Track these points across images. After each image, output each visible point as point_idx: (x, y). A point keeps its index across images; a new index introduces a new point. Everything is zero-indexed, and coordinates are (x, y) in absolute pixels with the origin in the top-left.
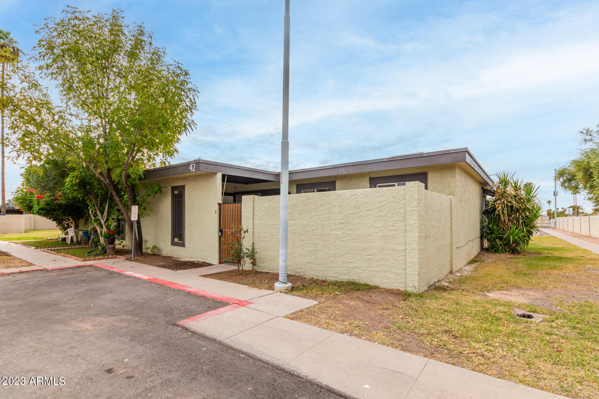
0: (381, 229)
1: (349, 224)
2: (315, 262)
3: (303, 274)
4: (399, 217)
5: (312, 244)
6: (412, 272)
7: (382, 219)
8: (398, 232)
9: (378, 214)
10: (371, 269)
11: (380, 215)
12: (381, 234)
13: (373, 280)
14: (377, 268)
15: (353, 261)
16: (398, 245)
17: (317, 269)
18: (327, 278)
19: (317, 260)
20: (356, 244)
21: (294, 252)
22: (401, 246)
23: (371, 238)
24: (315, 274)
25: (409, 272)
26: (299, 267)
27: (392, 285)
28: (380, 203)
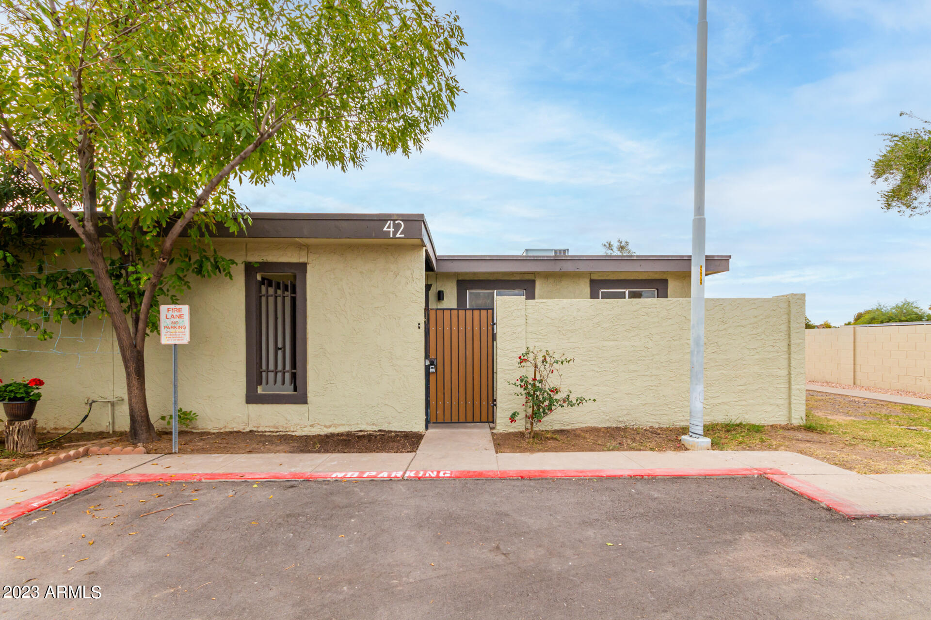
0: (758, 351)
1: (712, 345)
2: (654, 403)
3: (632, 424)
4: (780, 334)
5: (651, 376)
6: (798, 401)
7: (758, 338)
8: (779, 354)
9: (754, 332)
10: (744, 403)
11: (755, 333)
12: (757, 357)
13: (747, 417)
14: (752, 401)
15: (718, 395)
16: (778, 370)
17: (658, 412)
18: (675, 424)
19: (659, 399)
20: (723, 371)
21: (616, 390)
22: (783, 371)
23: (744, 363)
24: (654, 421)
25: (795, 401)
26: (625, 412)
27: (770, 419)
28: (755, 317)
